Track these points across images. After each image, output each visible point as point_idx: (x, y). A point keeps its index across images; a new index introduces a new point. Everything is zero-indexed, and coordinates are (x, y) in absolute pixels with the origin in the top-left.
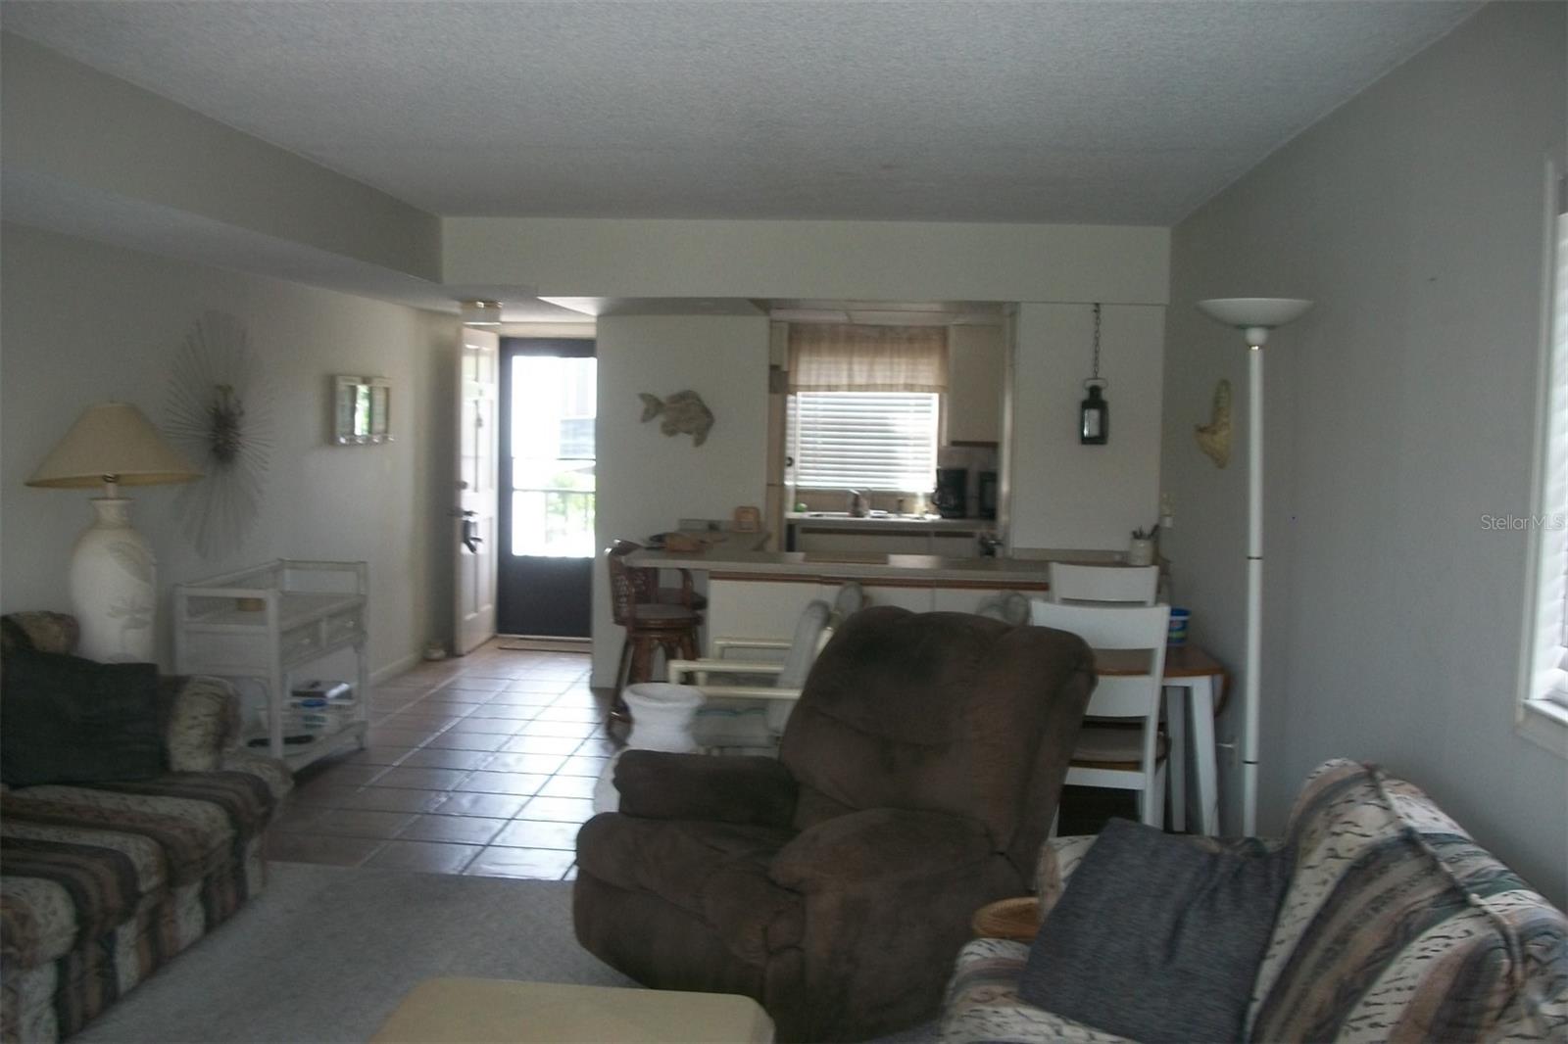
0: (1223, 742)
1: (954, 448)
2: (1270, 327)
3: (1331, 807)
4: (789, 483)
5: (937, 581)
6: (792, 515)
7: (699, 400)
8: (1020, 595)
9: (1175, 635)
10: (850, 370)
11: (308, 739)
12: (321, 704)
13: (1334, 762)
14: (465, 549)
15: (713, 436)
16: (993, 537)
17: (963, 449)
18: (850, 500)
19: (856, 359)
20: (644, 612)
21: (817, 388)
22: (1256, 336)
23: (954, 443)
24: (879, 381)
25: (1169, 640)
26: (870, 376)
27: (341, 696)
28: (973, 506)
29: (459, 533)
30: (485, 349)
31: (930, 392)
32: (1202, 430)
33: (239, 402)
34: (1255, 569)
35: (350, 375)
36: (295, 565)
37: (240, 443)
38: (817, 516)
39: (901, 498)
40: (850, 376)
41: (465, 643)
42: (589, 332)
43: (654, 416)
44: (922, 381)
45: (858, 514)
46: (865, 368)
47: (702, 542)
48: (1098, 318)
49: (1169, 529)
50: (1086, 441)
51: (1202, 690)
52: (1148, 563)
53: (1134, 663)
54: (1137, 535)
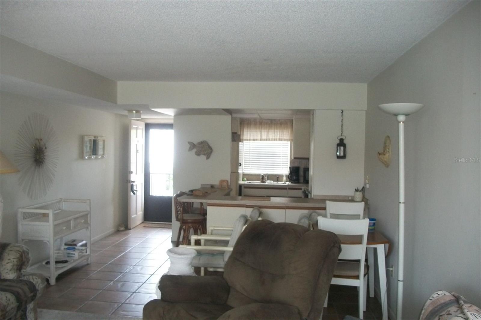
0: (389, 268)
1: (295, 160)
2: (407, 115)
3: (441, 316)
4: (240, 171)
5: (286, 207)
6: (241, 182)
7: (208, 144)
8: (316, 212)
9: (371, 228)
10: (261, 134)
11: (66, 262)
12: (74, 249)
13: (439, 293)
14: (132, 193)
15: (212, 155)
16: (308, 190)
17: (298, 160)
18: (261, 177)
19: (263, 130)
20: (187, 217)
21: (250, 140)
22: (401, 118)
23: (295, 158)
24: (271, 138)
25: (369, 230)
26: (267, 136)
27: (82, 246)
28: (302, 179)
29: (129, 189)
30: (140, 127)
31: (287, 141)
32: (380, 154)
33: (45, 145)
34: (402, 207)
35: (90, 136)
36: (66, 200)
37: (45, 159)
38: (250, 182)
39: (278, 177)
40: (261, 136)
41: (132, 225)
42: (171, 121)
43: (192, 149)
44: (285, 138)
45: (263, 182)
46: (266, 133)
47: (207, 193)
48: (342, 115)
49: (368, 188)
50: (338, 157)
51: (381, 249)
52: (360, 200)
53: (356, 240)
54: (357, 190)
